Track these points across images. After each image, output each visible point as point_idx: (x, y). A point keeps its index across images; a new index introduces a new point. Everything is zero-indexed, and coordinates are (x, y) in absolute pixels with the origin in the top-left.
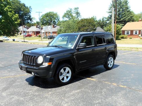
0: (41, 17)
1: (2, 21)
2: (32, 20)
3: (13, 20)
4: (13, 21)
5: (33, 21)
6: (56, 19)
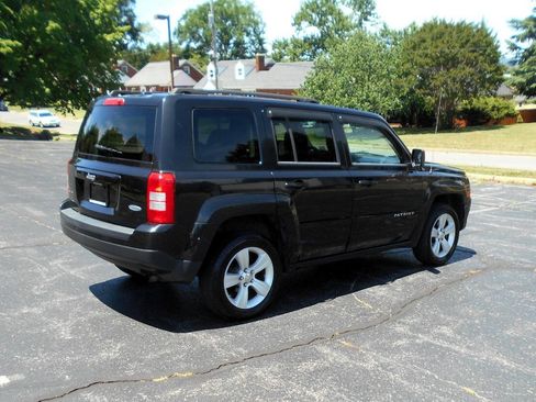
0: (183, 23)
1: (48, 28)
2: (142, 35)
3: (97, 22)
4: (97, 30)
5: (142, 41)
6: (248, 34)
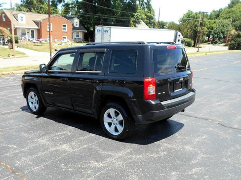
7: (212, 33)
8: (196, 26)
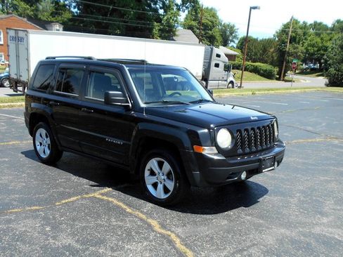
7: (325, 57)
8: (284, 42)
